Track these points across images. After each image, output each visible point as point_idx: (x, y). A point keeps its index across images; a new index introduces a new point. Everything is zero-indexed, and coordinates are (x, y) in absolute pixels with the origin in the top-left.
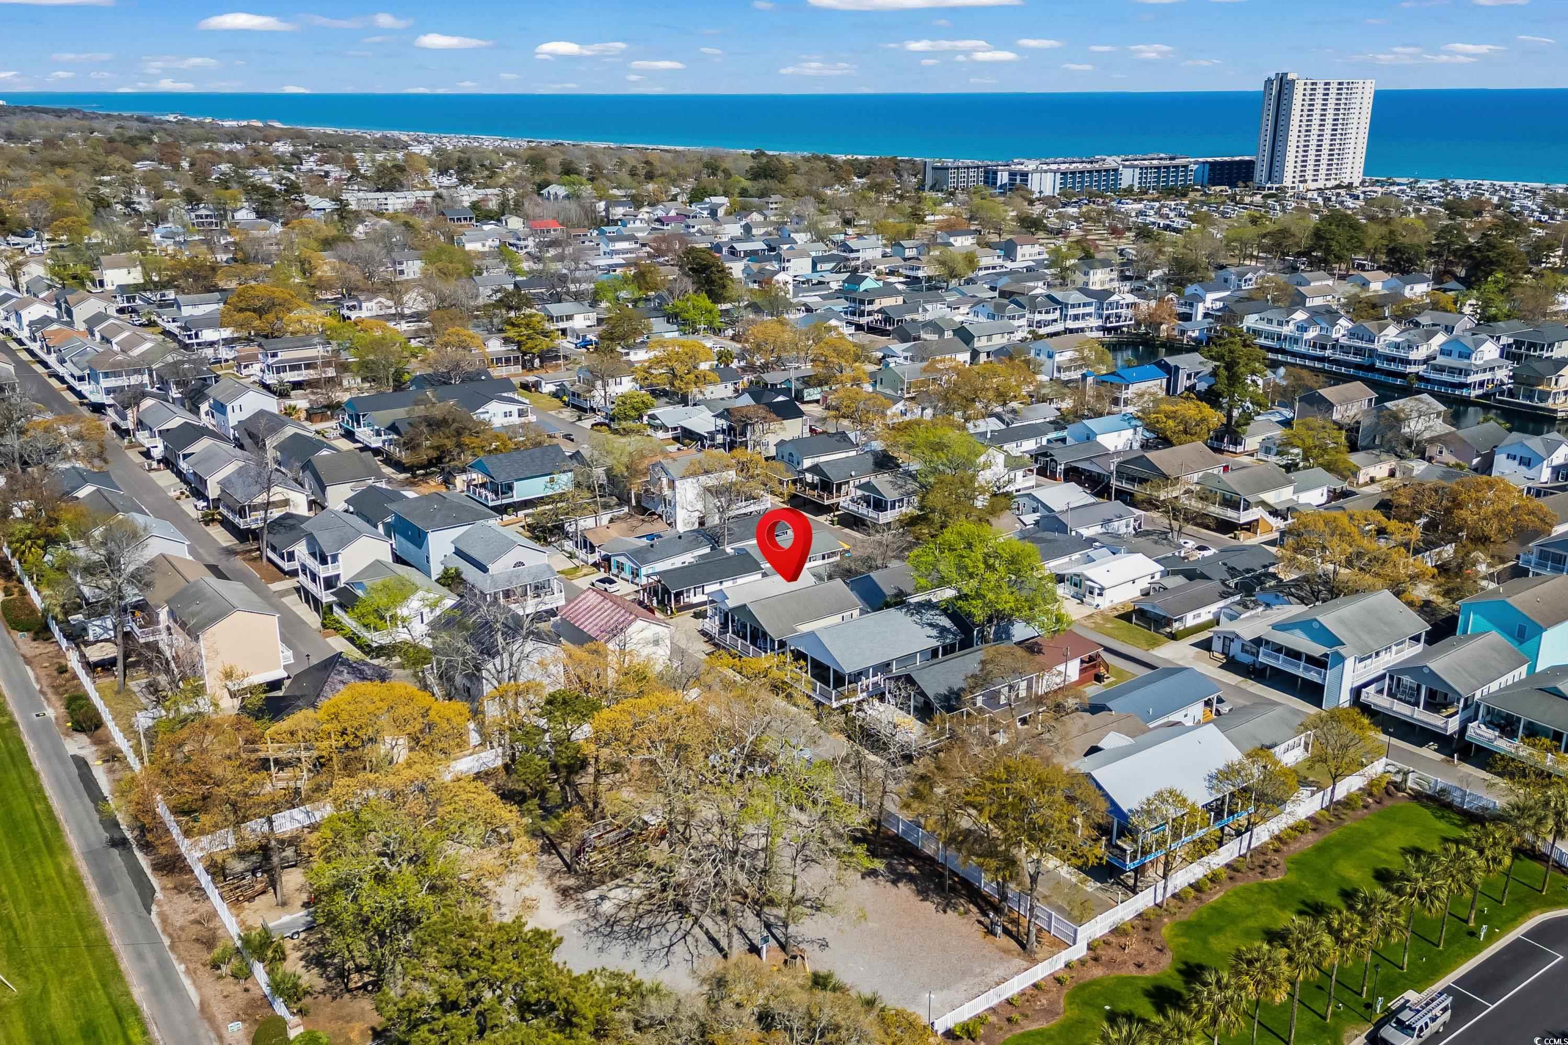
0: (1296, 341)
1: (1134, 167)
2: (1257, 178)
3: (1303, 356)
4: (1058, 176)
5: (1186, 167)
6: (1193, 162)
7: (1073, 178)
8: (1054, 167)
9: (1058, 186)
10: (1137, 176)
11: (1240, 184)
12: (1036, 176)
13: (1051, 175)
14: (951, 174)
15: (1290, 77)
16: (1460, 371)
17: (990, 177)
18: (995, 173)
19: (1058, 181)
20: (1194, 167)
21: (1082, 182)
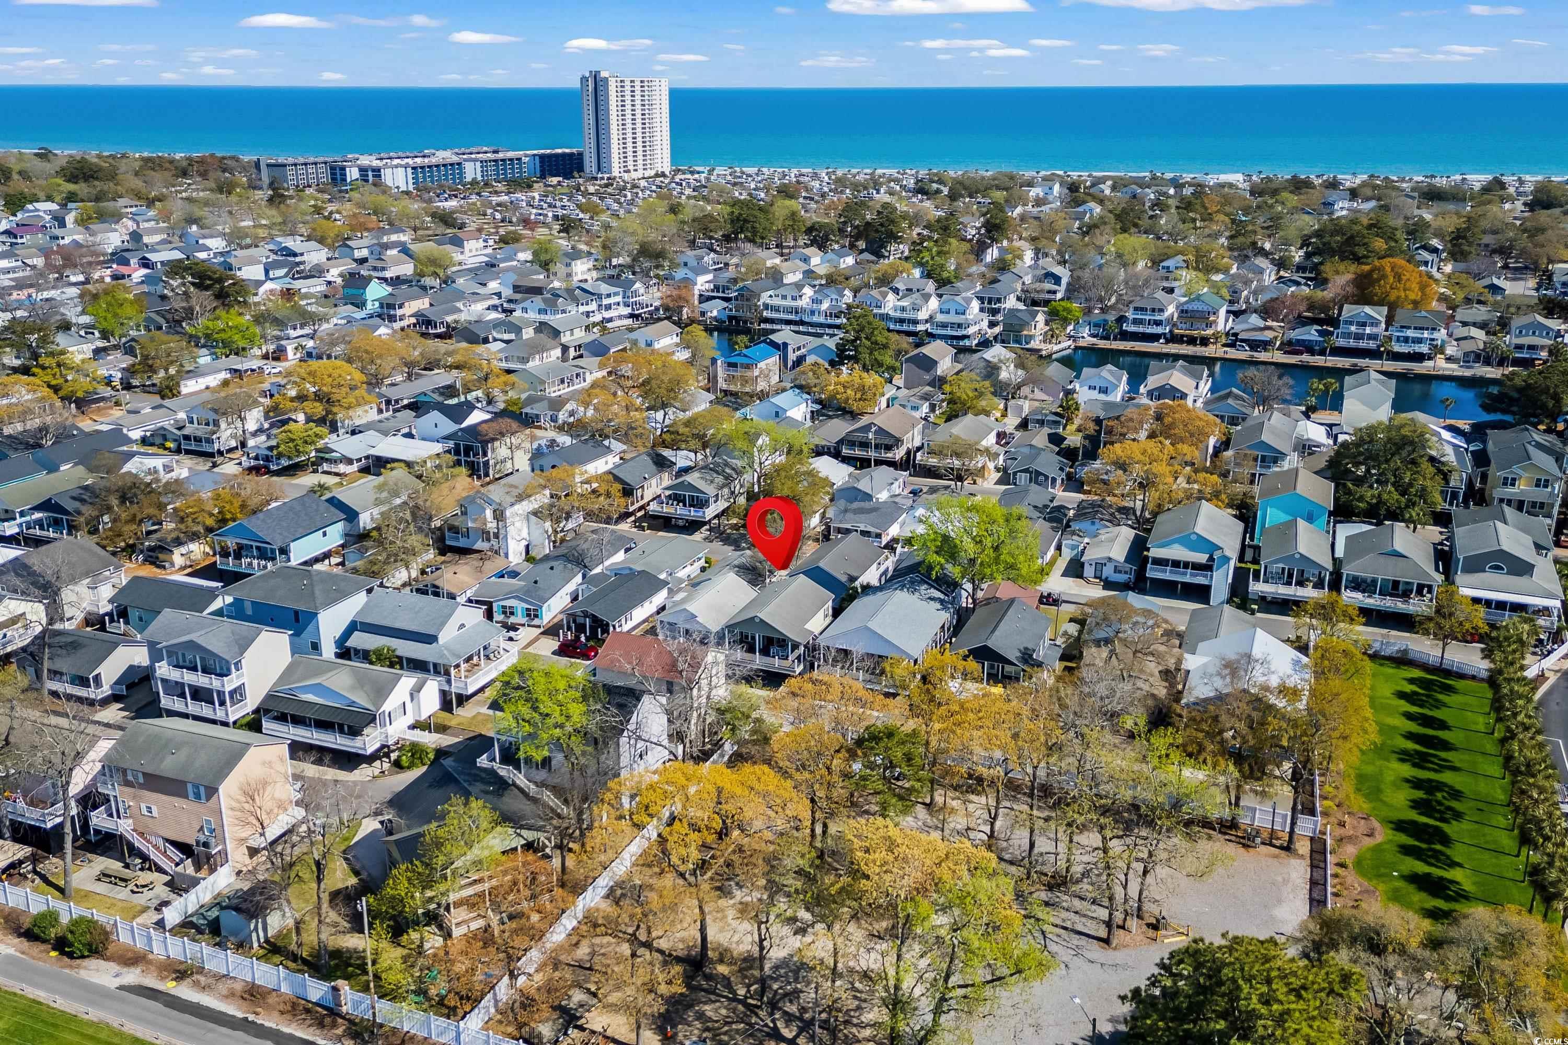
0: (813, 313)
1: (475, 160)
2: (587, 169)
3: (821, 325)
4: (410, 170)
5: (519, 159)
6: (526, 154)
7: (423, 173)
8: (404, 162)
9: (411, 181)
10: (479, 170)
11: (576, 174)
12: (388, 172)
13: (401, 171)
14: (290, 171)
15: (604, 74)
16: (960, 326)
17: (337, 174)
18: (343, 169)
19: (410, 176)
20: (526, 160)
21: (431, 177)
